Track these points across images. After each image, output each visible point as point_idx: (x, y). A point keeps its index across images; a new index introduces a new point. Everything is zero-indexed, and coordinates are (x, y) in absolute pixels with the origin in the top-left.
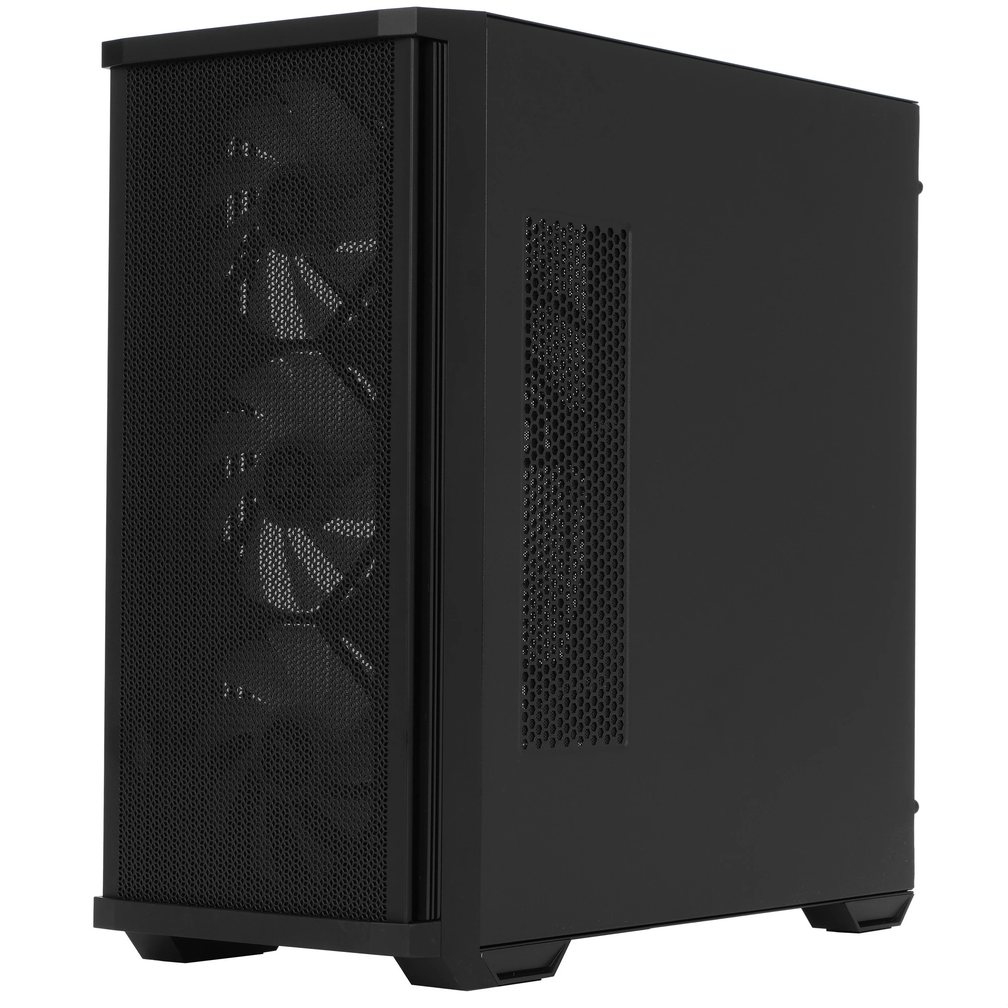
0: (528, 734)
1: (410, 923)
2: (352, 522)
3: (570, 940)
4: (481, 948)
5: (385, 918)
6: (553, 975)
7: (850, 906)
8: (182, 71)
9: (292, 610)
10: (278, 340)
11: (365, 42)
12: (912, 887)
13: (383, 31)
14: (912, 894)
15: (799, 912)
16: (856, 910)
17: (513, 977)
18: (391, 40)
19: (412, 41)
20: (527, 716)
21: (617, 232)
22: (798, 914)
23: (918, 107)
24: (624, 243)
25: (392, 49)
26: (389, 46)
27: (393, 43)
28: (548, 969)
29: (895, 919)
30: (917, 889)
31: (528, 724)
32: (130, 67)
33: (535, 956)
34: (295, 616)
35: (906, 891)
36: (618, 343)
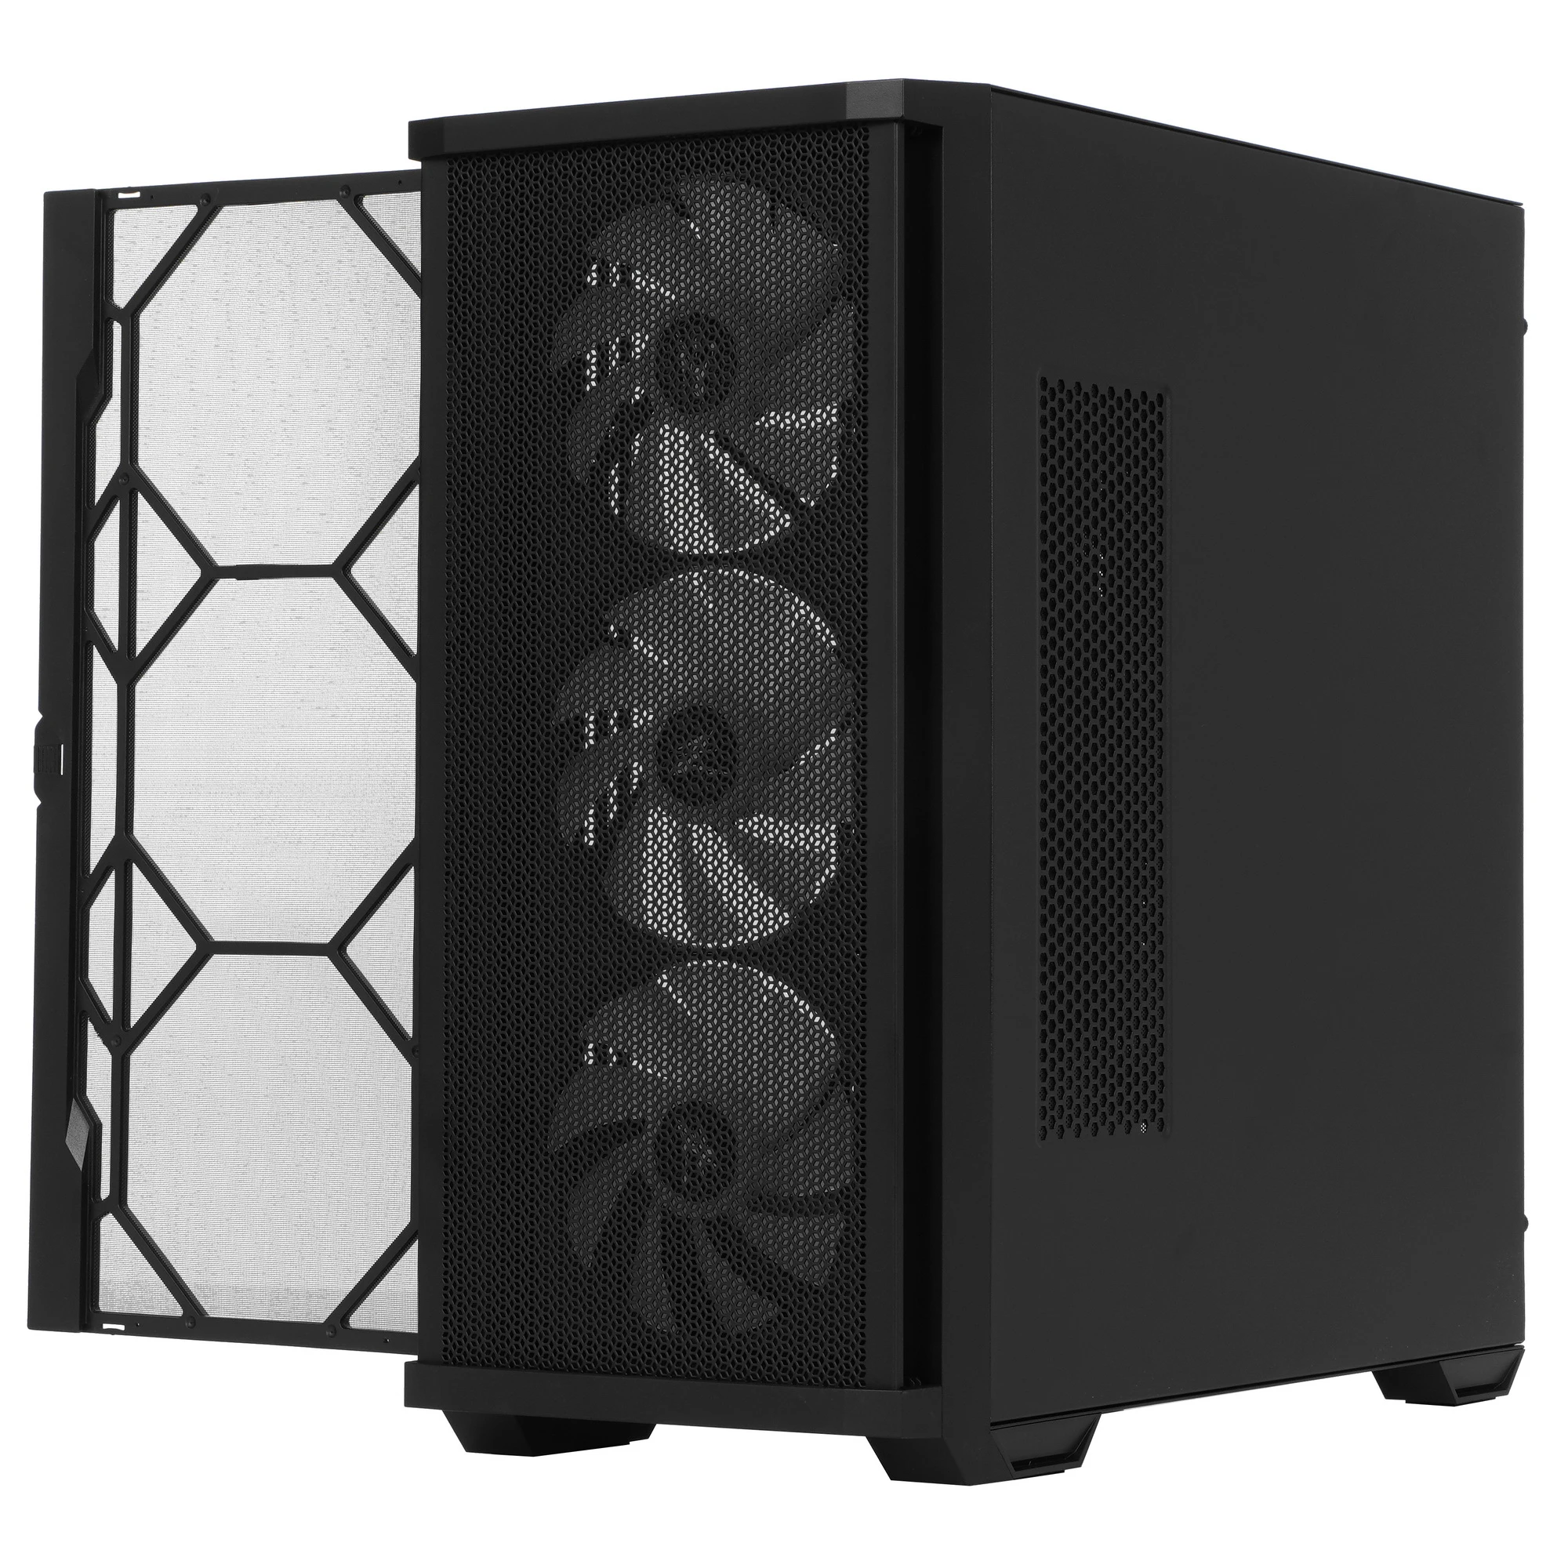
0: (1048, 1118)
1: (902, 1389)
2: (761, 816)
3: (1099, 1415)
4: (993, 1424)
5: (863, 1383)
6: (1080, 1466)
7: (1447, 1366)
8: (535, 164)
9: (685, 941)
10: (675, 553)
11: (821, 127)
12: (1522, 1338)
13: (854, 112)
14: (1521, 1350)
15: (1369, 1376)
16: (1456, 1373)
17: (1028, 1468)
18: (864, 125)
19: (896, 127)
20: (1046, 1093)
21: (1152, 397)
22: (1367, 1381)
23: (1522, 211)
24: (1160, 413)
25: (866, 138)
26: (860, 134)
27: (866, 130)
28: (1072, 1455)
29: (1499, 1385)
30: (1531, 1342)
31: (1047, 1104)
32: (452, 158)
33: (1056, 1437)
34: (689, 950)
35: (1512, 1345)
36: (1154, 557)
